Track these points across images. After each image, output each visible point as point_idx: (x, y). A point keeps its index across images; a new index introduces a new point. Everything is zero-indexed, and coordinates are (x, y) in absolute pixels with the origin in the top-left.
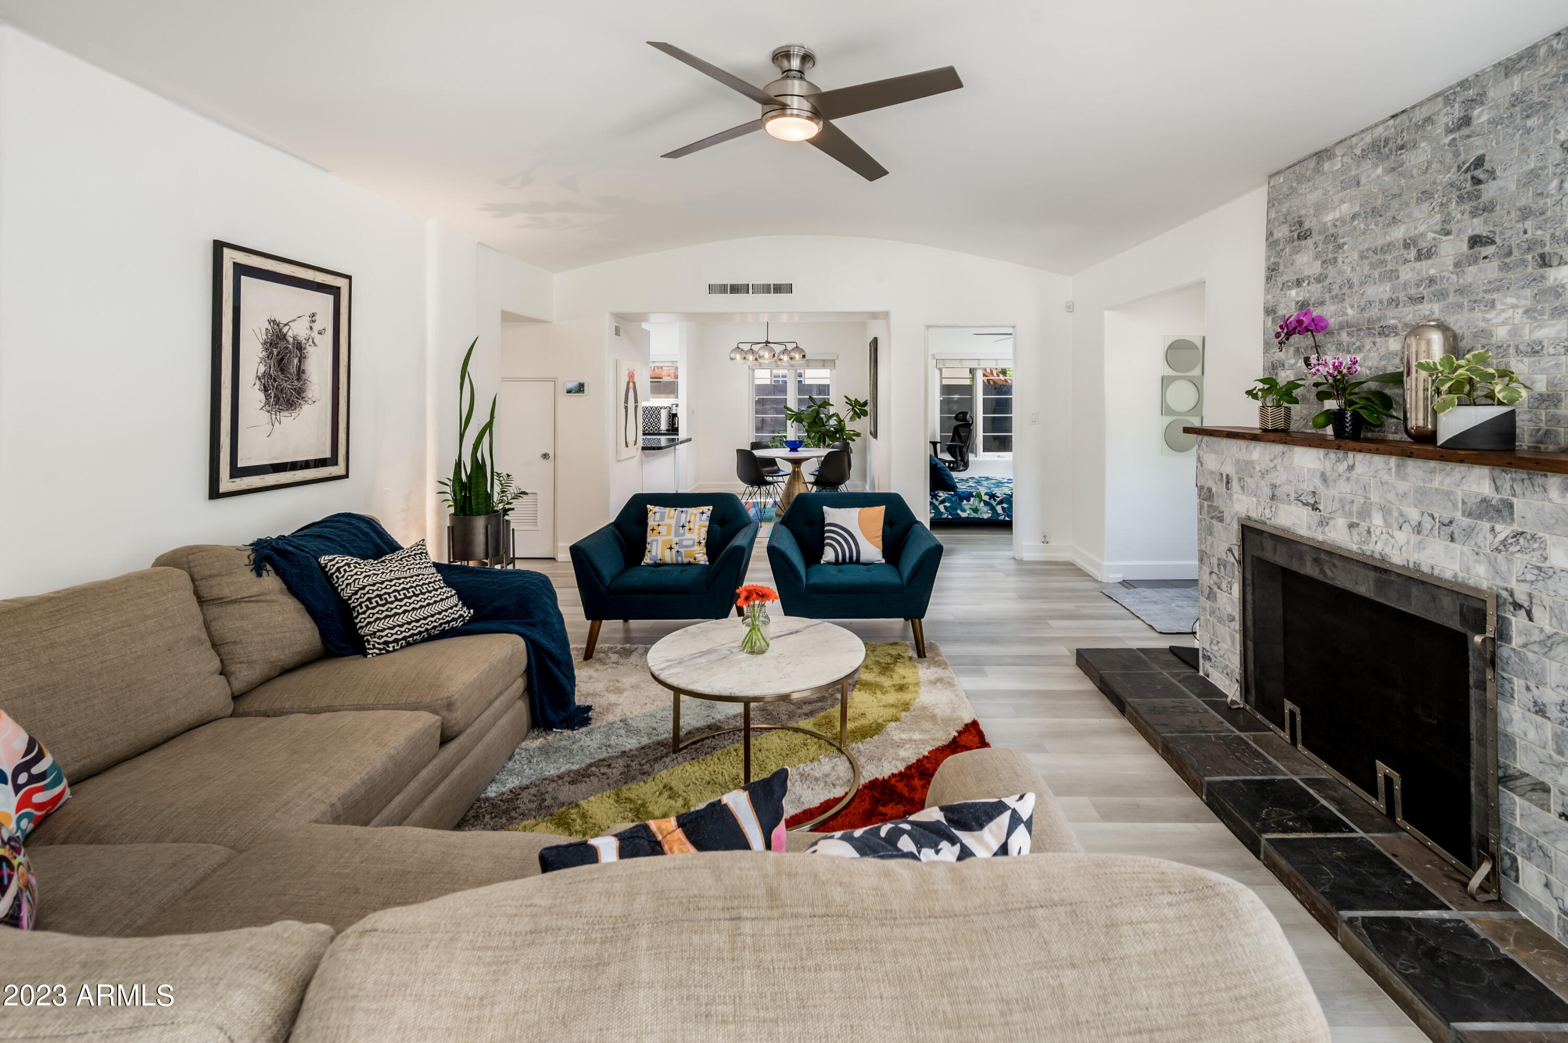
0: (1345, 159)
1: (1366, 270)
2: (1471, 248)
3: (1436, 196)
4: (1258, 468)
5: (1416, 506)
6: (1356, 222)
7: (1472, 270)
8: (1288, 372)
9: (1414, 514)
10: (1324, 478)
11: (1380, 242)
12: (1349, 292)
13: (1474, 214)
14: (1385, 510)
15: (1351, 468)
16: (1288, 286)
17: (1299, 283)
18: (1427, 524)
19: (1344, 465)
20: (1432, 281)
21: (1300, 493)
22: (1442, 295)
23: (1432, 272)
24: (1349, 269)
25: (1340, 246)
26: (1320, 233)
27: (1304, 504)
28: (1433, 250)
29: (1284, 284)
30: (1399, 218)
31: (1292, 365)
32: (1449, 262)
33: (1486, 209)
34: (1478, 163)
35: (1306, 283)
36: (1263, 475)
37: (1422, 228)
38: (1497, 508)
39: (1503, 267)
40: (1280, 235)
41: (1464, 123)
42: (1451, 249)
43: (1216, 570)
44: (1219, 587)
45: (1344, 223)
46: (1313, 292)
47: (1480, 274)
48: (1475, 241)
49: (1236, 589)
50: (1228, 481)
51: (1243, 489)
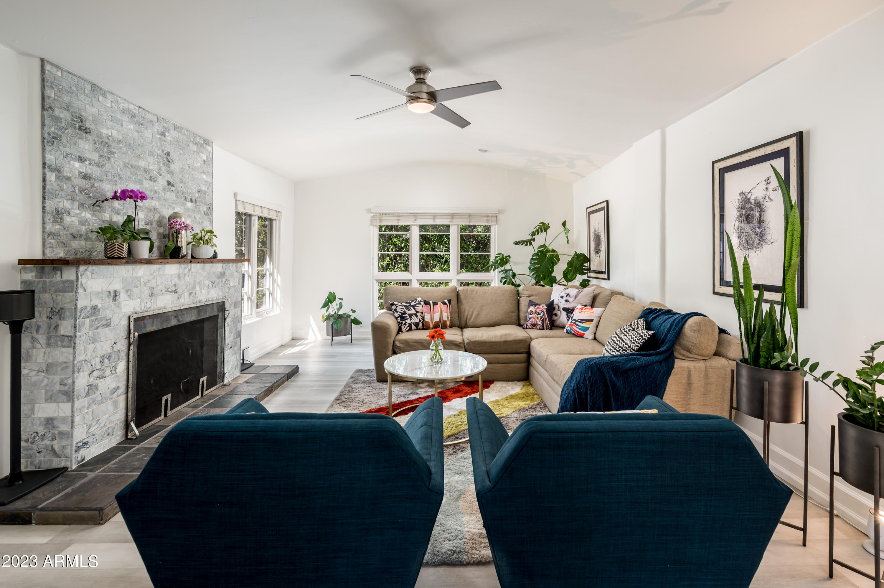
0: (113, 104)
1: (128, 174)
2: (168, 185)
3: (156, 157)
4: (142, 280)
5: (207, 280)
6: (121, 145)
7: (168, 193)
8: (73, 219)
9: (207, 282)
10: (178, 278)
11: (134, 163)
12: (119, 181)
13: (168, 173)
14: (199, 284)
15: (190, 270)
16: (72, 158)
17: (81, 159)
18: (210, 284)
19: (187, 269)
20: (155, 191)
21: (168, 287)
22: (159, 199)
23: (156, 188)
24: (119, 169)
25: (113, 153)
26: (97, 136)
27: (170, 292)
28: (156, 179)
29: (67, 154)
30: (142, 156)
31: (77, 214)
32: (161, 186)
33: (171, 173)
34: (168, 154)
35: (87, 163)
36: (145, 284)
37: (151, 167)
38: (223, 275)
39: (176, 196)
40: (62, 116)
41: (163, 135)
42: (162, 182)
43: (98, 366)
44: (102, 377)
45: (114, 141)
46: (94, 171)
47: (171, 196)
48: (169, 183)
49: (122, 366)
50: (115, 295)
51: (130, 296)
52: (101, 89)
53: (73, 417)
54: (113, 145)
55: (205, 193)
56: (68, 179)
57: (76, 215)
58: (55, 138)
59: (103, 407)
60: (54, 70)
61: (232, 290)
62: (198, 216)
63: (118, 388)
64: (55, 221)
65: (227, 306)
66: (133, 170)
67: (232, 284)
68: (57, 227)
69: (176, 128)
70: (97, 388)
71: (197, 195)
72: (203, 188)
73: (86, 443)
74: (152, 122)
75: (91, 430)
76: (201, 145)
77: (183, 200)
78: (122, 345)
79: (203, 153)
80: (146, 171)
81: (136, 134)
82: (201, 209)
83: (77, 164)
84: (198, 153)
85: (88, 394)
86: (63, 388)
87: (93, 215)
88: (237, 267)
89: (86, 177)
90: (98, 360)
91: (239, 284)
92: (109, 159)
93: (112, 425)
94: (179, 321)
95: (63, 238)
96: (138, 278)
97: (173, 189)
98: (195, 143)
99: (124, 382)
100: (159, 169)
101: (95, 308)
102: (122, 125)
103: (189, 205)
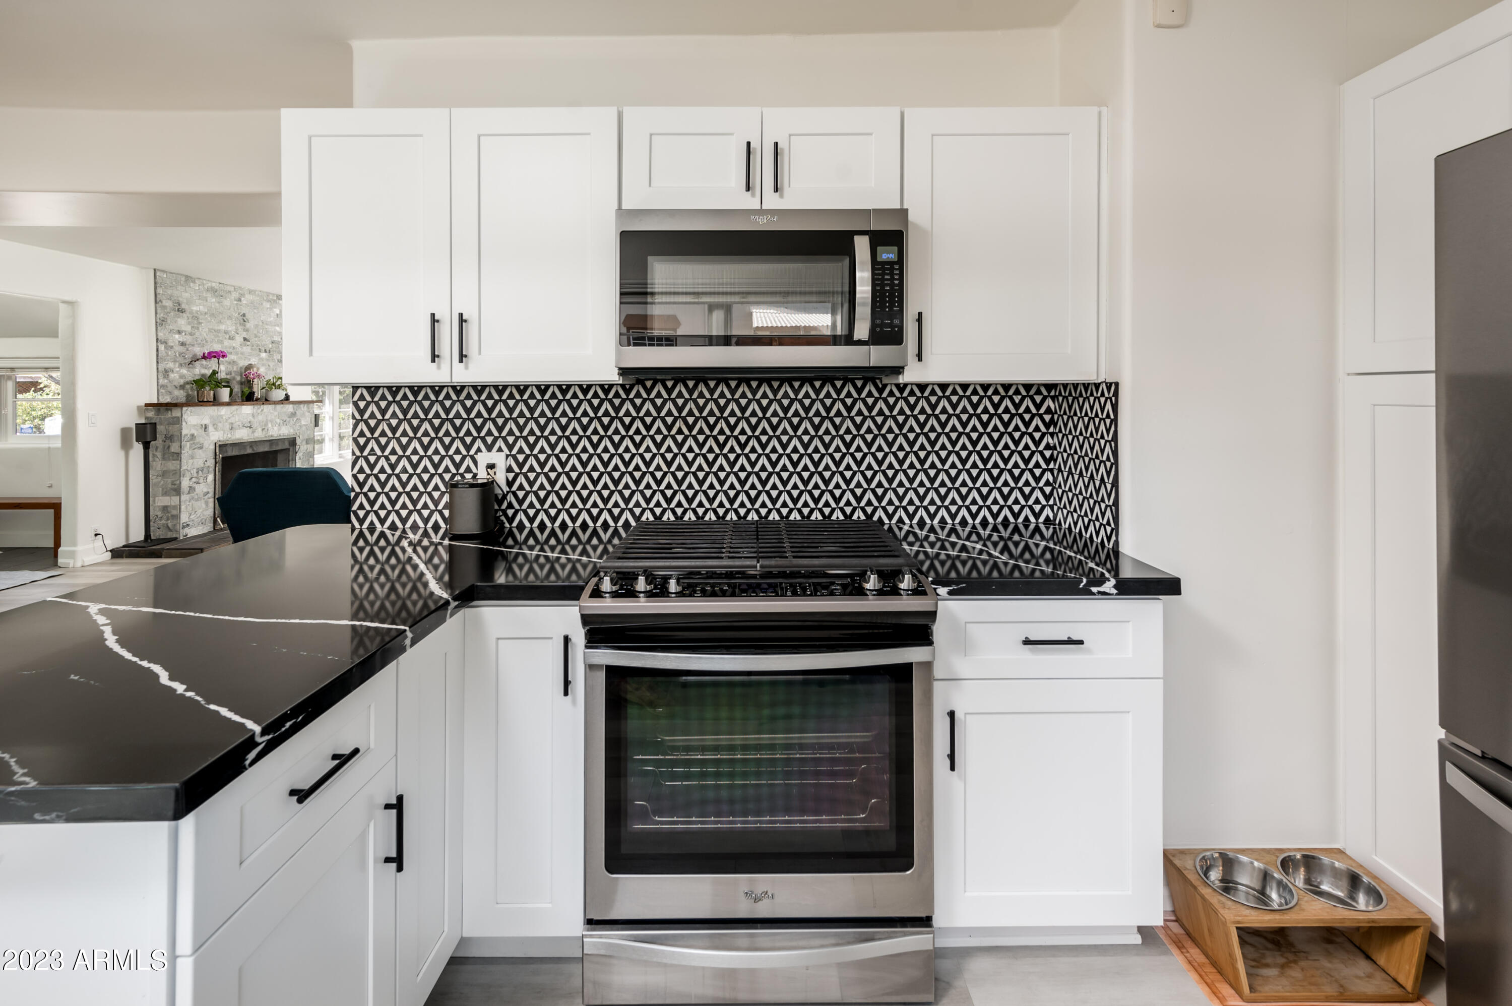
0: (200, 287)
1: (212, 337)
3: (234, 319)
4: (224, 417)
6: (207, 316)
7: (244, 348)
8: (176, 374)
9: (278, 421)
10: (253, 416)
11: (216, 328)
12: (206, 345)
13: (244, 330)
14: (271, 421)
15: (262, 410)
16: (174, 332)
17: (179, 332)
18: (281, 422)
20: (234, 348)
21: (244, 424)
22: (237, 353)
23: (235, 345)
24: (206, 336)
25: (200, 323)
26: (190, 313)
27: (246, 427)
28: (234, 338)
30: (223, 321)
32: (239, 343)
33: (247, 330)
34: (244, 315)
35: (183, 334)
36: (227, 421)
37: (230, 329)
38: (293, 415)
39: (252, 349)
40: (167, 304)
41: (240, 300)
42: (239, 339)
43: (195, 475)
44: (198, 483)
45: (201, 314)
46: (188, 339)
47: (247, 349)
48: (245, 339)
49: (211, 477)
50: (206, 428)
51: (216, 429)
52: (191, 278)
53: (180, 505)
54: (201, 317)
55: (278, 343)
56: (172, 347)
57: (177, 372)
58: (163, 321)
59: (199, 503)
60: (162, 273)
61: (304, 428)
62: (271, 364)
63: (208, 493)
64: (164, 377)
65: (298, 441)
66: (215, 333)
67: (303, 423)
68: (166, 381)
69: (250, 292)
70: (194, 489)
71: (271, 346)
72: (276, 339)
73: (188, 525)
74: (230, 292)
75: (192, 517)
76: (274, 301)
77: (258, 351)
78: (211, 462)
79: (275, 308)
80: (226, 332)
81: (217, 305)
82: (275, 357)
83: (177, 336)
84: (271, 309)
85: (189, 493)
86: (173, 486)
87: (188, 371)
88: (308, 408)
89: (183, 344)
90: (195, 471)
91: (311, 422)
92: (198, 328)
93: (205, 518)
94: (253, 450)
95: (170, 389)
96: (221, 416)
97: (248, 343)
98: (269, 301)
99: (213, 490)
100: (237, 329)
101: (193, 435)
102: (207, 301)
103: (264, 355)
